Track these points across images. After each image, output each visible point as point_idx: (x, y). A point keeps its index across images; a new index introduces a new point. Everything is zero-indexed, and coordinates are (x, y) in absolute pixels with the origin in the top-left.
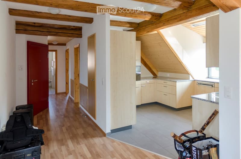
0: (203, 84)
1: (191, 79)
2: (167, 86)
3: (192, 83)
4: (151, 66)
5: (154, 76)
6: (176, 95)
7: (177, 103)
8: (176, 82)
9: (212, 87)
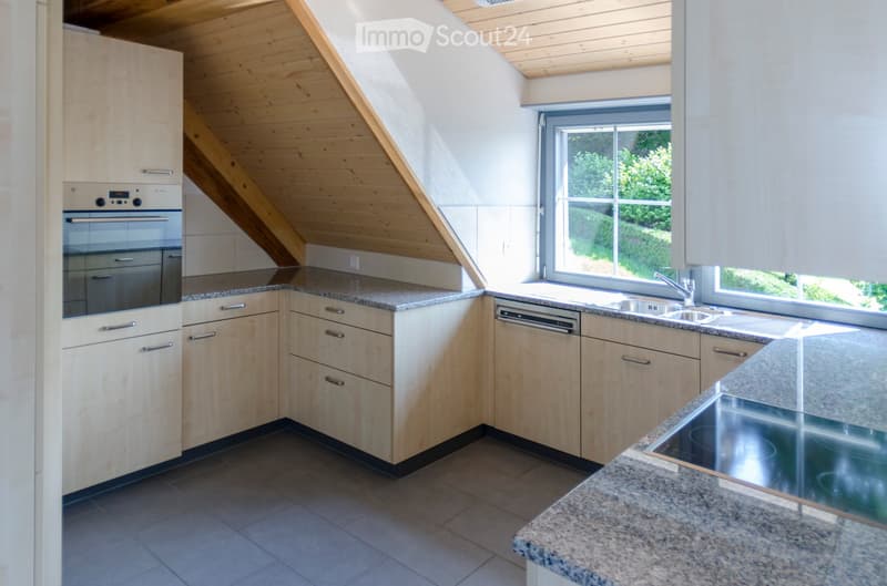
0: (524, 317)
1: (468, 286)
2: (343, 329)
3: (472, 308)
4: (262, 211)
5: (278, 264)
6: (392, 387)
7: (396, 433)
8: (392, 310)
9: (570, 332)
